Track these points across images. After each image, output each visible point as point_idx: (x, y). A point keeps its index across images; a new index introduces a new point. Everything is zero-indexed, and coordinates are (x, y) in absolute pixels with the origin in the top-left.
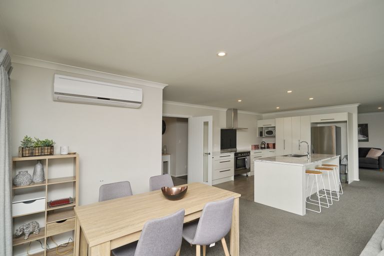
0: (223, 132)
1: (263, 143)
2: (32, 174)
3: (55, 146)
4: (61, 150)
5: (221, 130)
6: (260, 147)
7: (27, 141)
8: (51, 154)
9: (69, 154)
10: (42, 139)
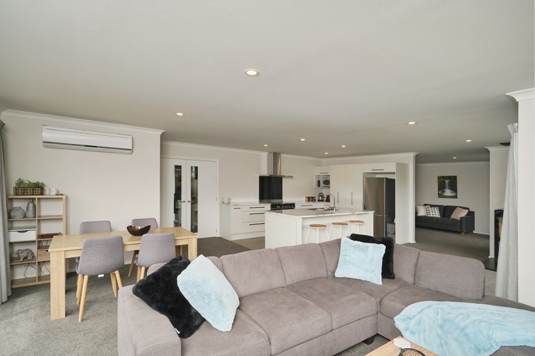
0: (263, 180)
1: (321, 195)
2: (25, 210)
3: (45, 188)
4: (50, 191)
5: (260, 177)
6: (317, 199)
7: (20, 182)
8: (42, 194)
9: (57, 195)
10: (34, 181)
